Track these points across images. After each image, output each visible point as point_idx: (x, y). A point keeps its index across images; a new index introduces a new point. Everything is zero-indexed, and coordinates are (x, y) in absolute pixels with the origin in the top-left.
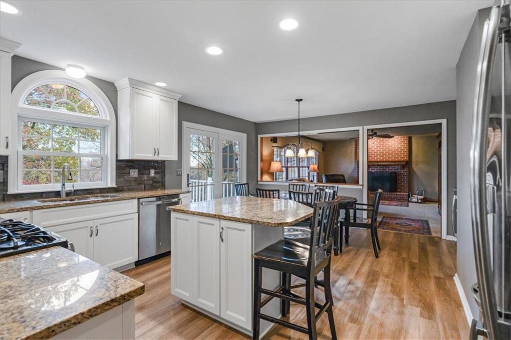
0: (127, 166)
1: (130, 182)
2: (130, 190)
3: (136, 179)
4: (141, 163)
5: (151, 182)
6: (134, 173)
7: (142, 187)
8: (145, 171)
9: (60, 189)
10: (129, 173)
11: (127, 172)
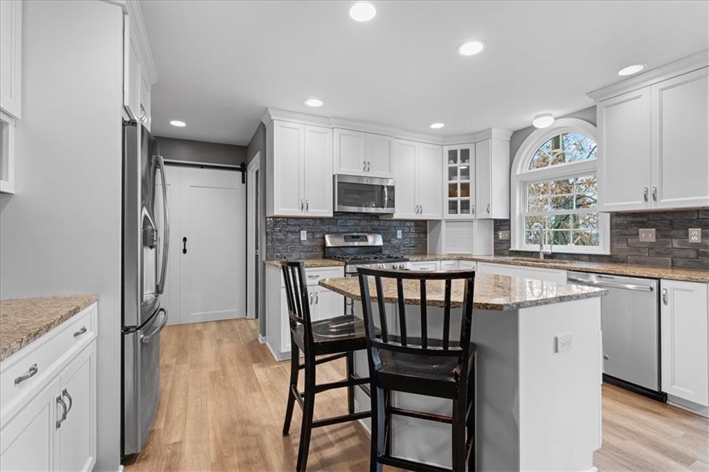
0: (632, 222)
1: (638, 249)
2: (639, 263)
3: (651, 246)
4: (665, 216)
5: (693, 254)
6: (648, 235)
7: (667, 261)
8: (673, 233)
9: (538, 250)
10: (637, 234)
11: (634, 232)
